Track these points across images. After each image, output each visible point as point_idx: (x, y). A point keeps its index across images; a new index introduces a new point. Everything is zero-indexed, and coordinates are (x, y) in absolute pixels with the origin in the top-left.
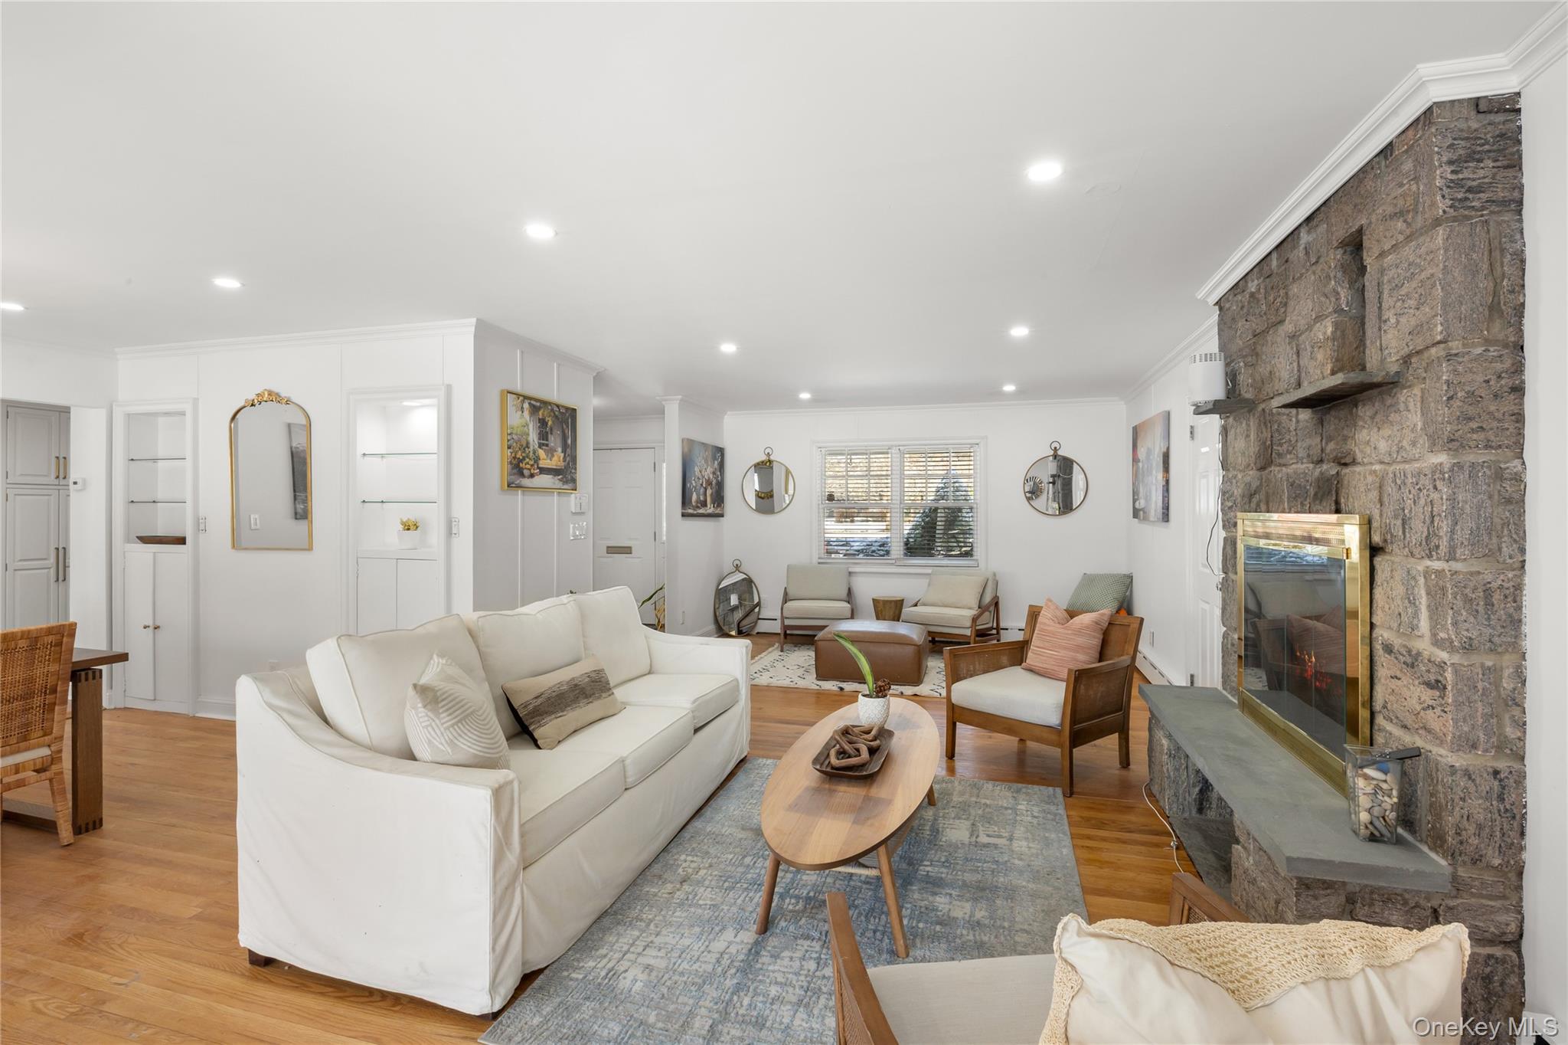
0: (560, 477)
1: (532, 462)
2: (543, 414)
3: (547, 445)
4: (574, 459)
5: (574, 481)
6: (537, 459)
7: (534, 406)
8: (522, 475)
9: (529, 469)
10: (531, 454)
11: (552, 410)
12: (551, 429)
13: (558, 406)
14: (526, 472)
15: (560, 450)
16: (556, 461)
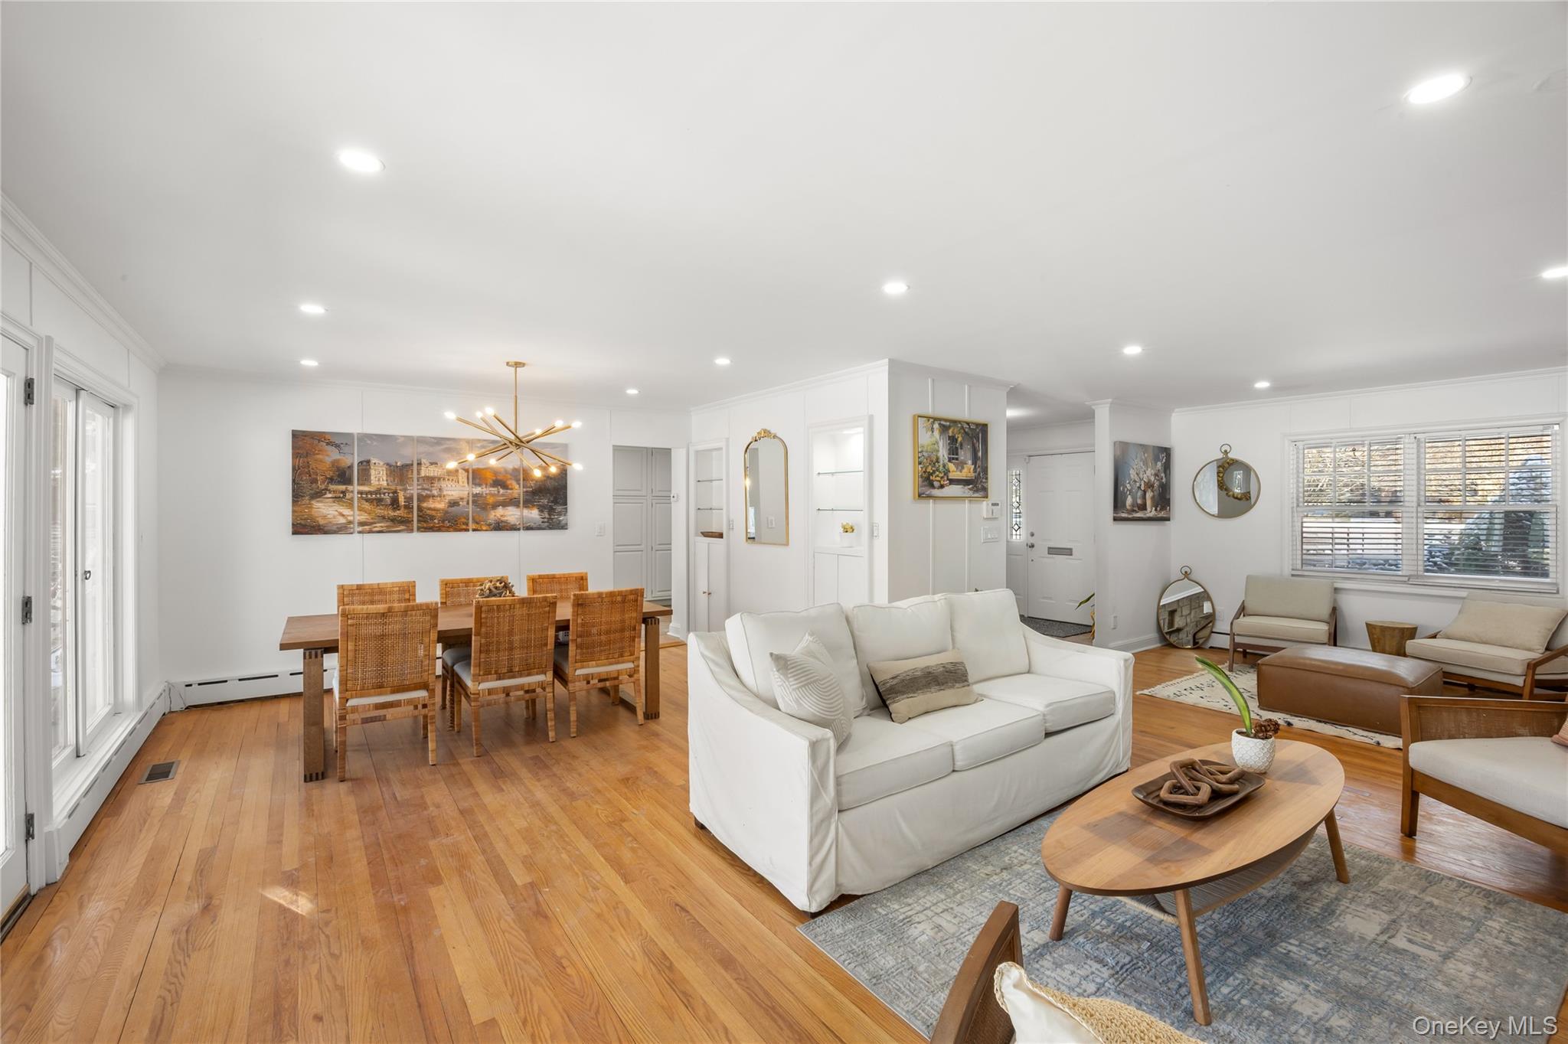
0: (971, 486)
1: (941, 475)
2: (953, 433)
3: (957, 459)
4: (985, 470)
5: (985, 489)
6: (947, 472)
7: (944, 426)
8: (932, 486)
9: (940, 481)
10: (941, 468)
11: (962, 428)
12: (961, 445)
13: (968, 424)
14: (936, 484)
15: (970, 462)
16: (968, 472)
